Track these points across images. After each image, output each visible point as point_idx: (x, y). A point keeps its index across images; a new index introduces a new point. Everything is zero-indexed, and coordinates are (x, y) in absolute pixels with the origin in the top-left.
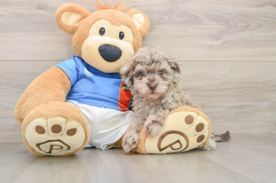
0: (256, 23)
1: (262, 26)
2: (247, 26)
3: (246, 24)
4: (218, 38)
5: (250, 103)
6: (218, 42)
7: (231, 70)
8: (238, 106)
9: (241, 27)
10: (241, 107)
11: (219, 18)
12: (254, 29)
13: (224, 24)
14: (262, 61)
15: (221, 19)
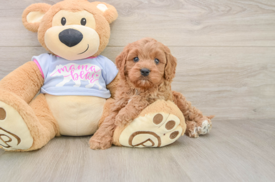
0: (239, 7)
1: (244, 10)
2: (229, 10)
3: (228, 8)
4: (198, 23)
5: (229, 88)
6: (199, 27)
7: (210, 55)
8: (217, 91)
9: (223, 11)
10: (219, 92)
11: (200, 2)
12: (237, 13)
13: (206, 8)
14: (243, 47)
15: (202, 3)
